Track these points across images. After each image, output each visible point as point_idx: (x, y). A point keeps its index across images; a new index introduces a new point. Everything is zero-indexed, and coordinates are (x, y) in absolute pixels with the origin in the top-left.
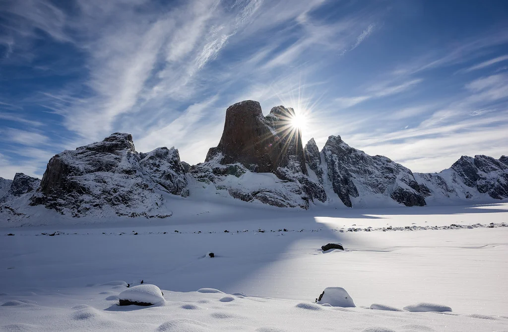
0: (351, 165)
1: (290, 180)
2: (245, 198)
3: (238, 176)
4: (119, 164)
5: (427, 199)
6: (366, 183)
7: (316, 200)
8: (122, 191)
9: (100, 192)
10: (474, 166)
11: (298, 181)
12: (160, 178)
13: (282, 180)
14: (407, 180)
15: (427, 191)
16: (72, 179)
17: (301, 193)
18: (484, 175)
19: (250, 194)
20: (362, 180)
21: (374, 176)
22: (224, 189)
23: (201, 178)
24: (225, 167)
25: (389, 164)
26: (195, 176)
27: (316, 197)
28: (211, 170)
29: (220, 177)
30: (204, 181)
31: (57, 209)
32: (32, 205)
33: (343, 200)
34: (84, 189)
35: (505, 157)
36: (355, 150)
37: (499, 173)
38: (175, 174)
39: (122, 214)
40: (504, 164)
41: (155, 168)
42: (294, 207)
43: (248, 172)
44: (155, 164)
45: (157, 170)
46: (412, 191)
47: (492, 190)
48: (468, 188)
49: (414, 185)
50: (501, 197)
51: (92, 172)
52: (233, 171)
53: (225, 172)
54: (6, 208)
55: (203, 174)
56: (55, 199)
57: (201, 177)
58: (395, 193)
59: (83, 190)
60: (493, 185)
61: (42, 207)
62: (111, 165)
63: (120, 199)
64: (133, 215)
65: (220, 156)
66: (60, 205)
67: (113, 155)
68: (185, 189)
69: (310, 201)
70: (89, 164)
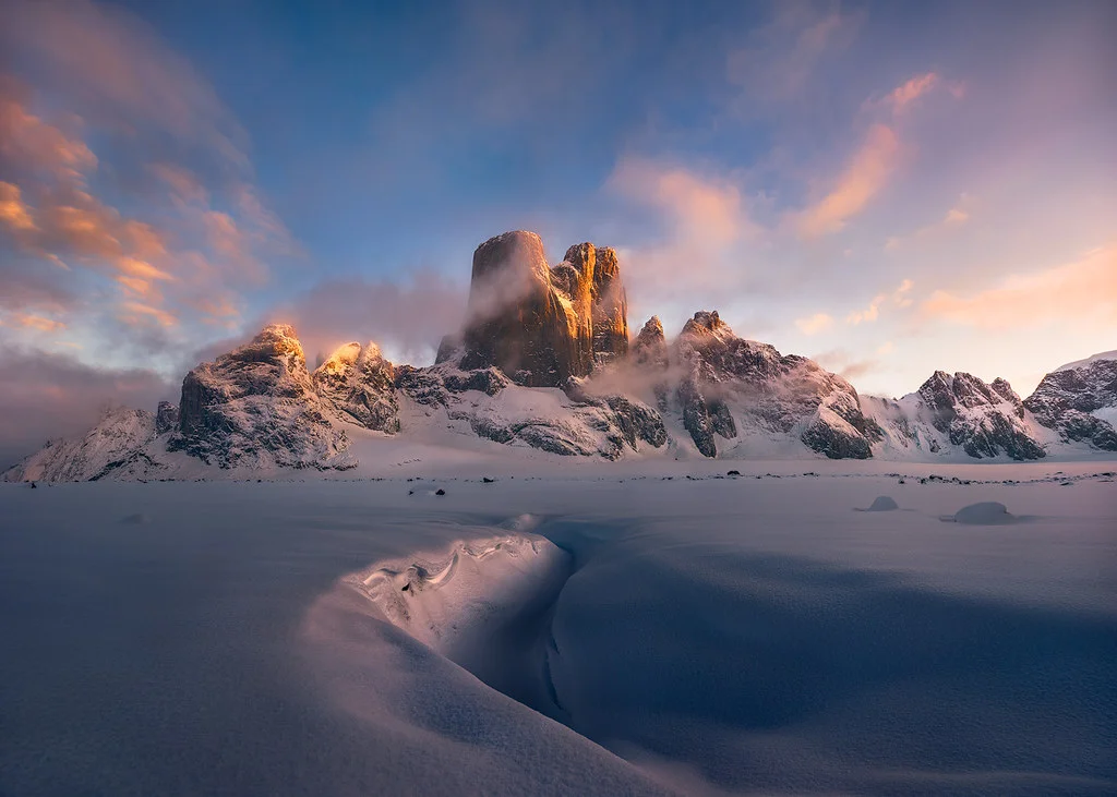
0: (732, 374)
1: (592, 404)
2: (499, 436)
3: (491, 394)
4: (276, 380)
5: (876, 447)
6: (756, 413)
7: (640, 443)
8: (284, 426)
9: (253, 429)
10: (950, 393)
11: (606, 406)
12: (347, 400)
13: (574, 403)
14: (844, 408)
15: (877, 433)
16: (215, 409)
17: (608, 429)
18: (963, 411)
19: (508, 429)
20: (752, 405)
21: (775, 398)
22: (462, 418)
23: (423, 399)
24: (467, 375)
25: (811, 374)
26: (413, 393)
27: (644, 436)
28: (442, 382)
29: (459, 395)
30: (428, 402)
31: (201, 457)
32: (171, 450)
33: (698, 443)
34: (231, 424)
35: (1001, 382)
36: (744, 345)
37: (986, 410)
38: (372, 392)
39: (284, 464)
40: (997, 395)
41: (338, 383)
42: (588, 454)
43: (511, 385)
44: (338, 376)
45: (341, 386)
46: (848, 429)
47: (970, 440)
48: (936, 434)
49: (856, 419)
50: (981, 454)
51: (241, 396)
52: (482, 384)
53: (465, 387)
54: (141, 455)
55: (427, 389)
56: (197, 441)
57: (424, 395)
58: (810, 433)
59: (232, 427)
60: (972, 432)
61: (182, 453)
62: (267, 384)
63: (281, 438)
64: (299, 466)
65: (461, 353)
66: (205, 450)
67: (268, 366)
68: (391, 420)
69: (627, 446)
70: (236, 383)
